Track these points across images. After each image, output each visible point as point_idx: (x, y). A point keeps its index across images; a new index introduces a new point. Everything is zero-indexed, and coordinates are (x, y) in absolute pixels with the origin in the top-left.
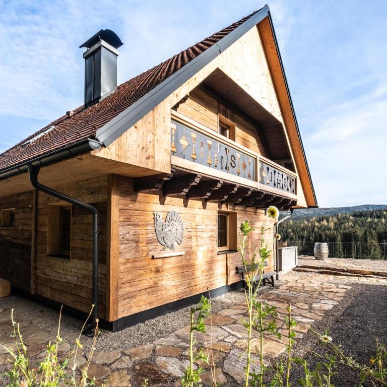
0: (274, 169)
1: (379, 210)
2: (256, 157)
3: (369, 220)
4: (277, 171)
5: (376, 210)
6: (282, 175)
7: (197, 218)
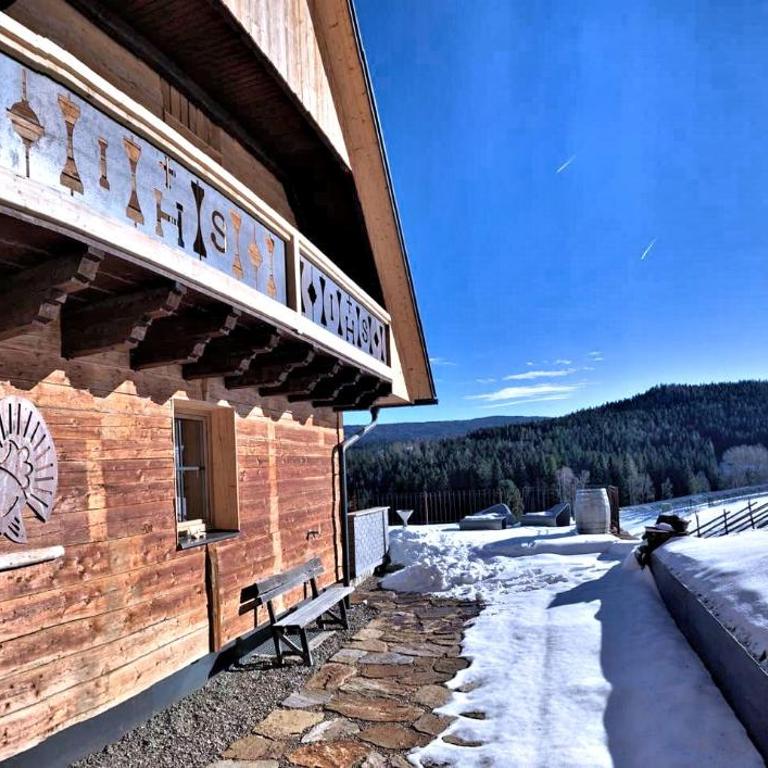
0: (337, 288)
1: (515, 426)
2: (289, 238)
3: (500, 444)
4: (344, 296)
5: (510, 426)
6: (358, 310)
7: (104, 422)
